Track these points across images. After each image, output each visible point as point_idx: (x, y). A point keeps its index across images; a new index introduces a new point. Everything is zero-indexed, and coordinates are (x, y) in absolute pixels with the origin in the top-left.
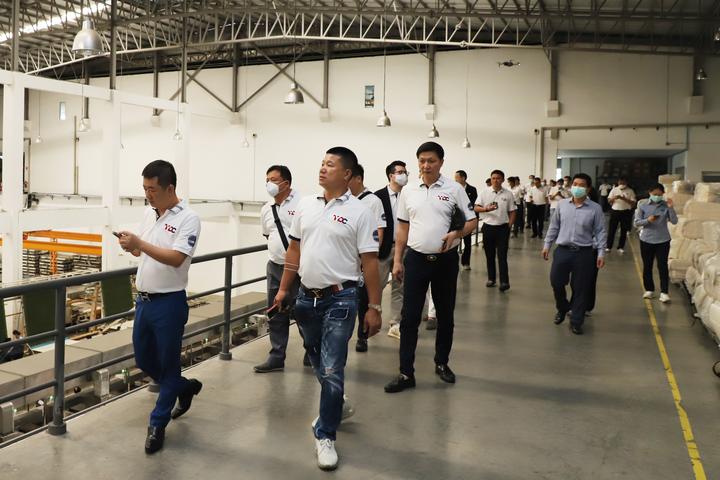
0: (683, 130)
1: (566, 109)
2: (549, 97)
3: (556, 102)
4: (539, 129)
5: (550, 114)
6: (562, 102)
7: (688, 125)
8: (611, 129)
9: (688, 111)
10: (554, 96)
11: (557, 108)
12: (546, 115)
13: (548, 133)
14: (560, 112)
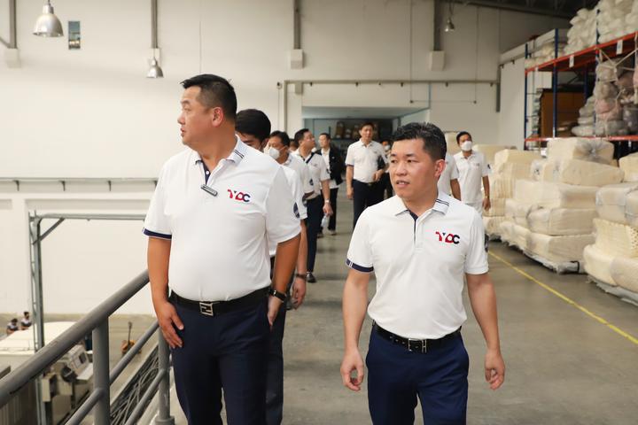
0: (426, 86)
1: (310, 60)
2: (293, 45)
3: (300, 51)
4: (282, 82)
5: (294, 65)
6: (307, 52)
7: (430, 82)
8: (357, 84)
9: (430, 67)
10: (298, 45)
11: (300, 58)
12: (289, 65)
13: (292, 88)
14: (304, 63)
